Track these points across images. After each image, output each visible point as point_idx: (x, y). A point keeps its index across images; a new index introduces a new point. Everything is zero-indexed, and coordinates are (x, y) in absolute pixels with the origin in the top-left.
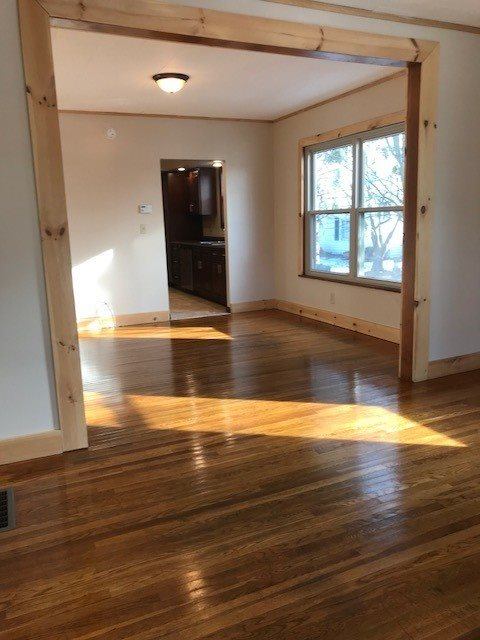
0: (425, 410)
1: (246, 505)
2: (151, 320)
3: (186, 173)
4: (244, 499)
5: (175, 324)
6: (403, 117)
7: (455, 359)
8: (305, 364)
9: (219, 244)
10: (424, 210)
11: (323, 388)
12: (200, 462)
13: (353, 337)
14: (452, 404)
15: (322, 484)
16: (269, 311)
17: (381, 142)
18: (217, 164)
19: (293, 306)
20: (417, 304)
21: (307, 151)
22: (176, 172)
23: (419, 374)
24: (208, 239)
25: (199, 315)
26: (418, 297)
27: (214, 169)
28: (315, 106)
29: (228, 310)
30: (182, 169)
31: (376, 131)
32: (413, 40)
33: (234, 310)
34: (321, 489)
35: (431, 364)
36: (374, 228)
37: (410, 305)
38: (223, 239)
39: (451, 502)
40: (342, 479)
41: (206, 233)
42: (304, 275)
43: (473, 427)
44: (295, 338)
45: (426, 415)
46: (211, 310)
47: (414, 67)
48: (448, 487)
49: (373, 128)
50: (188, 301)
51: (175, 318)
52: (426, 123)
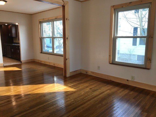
0: (69, 83)
1: (25, 113)
3: (8, 25)
4: (24, 112)
5: (5, 67)
6: (62, 17)
7: (75, 71)
8: (42, 75)
9: (18, 45)
10: (67, 38)
11: (46, 81)
12: (14, 103)
13: (54, 67)
14: (75, 81)
15: (45, 104)
16: (32, 62)
17: (58, 22)
18: (17, 24)
19: (39, 60)
20: (67, 59)
21: (41, 23)
22: (5, 25)
23: (68, 75)
24: (15, 43)
25: (12, 64)
26: (67, 58)
27: (16, 25)
28: (42, 12)
29: (21, 62)
30: (6, 24)
31: (57, 19)
32: (63, 1)
33: (23, 62)
34: (45, 105)
35: (70, 72)
36: (59, 41)
37: (65, 60)
38: (19, 43)
39: (73, 103)
40: (49, 102)
41: (14, 41)
42: (41, 53)
43: (79, 86)
44: (40, 69)
45: (69, 84)
46: (16, 62)
47: (64, 7)
48: (73, 100)
49: (56, 18)
50: (9, 60)
51: (5, 65)
52: (67, 19)
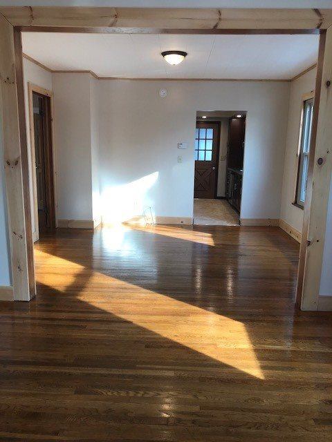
2: (179, 223)
10: (320, 161)
19: (287, 227)
20: (309, 243)
29: (239, 223)
32: (317, 11)
33: (242, 224)
42: (296, 203)
47: (323, 34)
52: (329, 83)
